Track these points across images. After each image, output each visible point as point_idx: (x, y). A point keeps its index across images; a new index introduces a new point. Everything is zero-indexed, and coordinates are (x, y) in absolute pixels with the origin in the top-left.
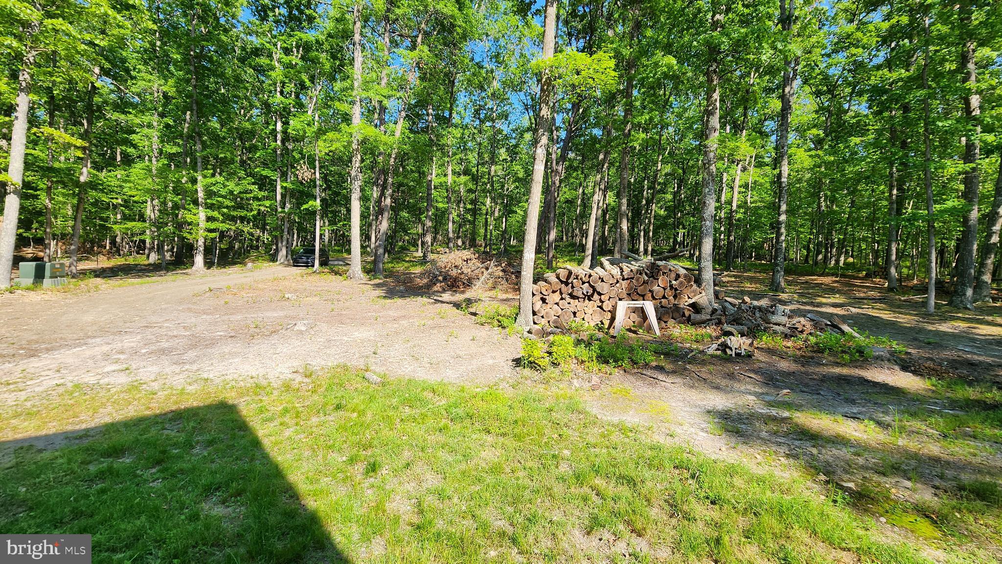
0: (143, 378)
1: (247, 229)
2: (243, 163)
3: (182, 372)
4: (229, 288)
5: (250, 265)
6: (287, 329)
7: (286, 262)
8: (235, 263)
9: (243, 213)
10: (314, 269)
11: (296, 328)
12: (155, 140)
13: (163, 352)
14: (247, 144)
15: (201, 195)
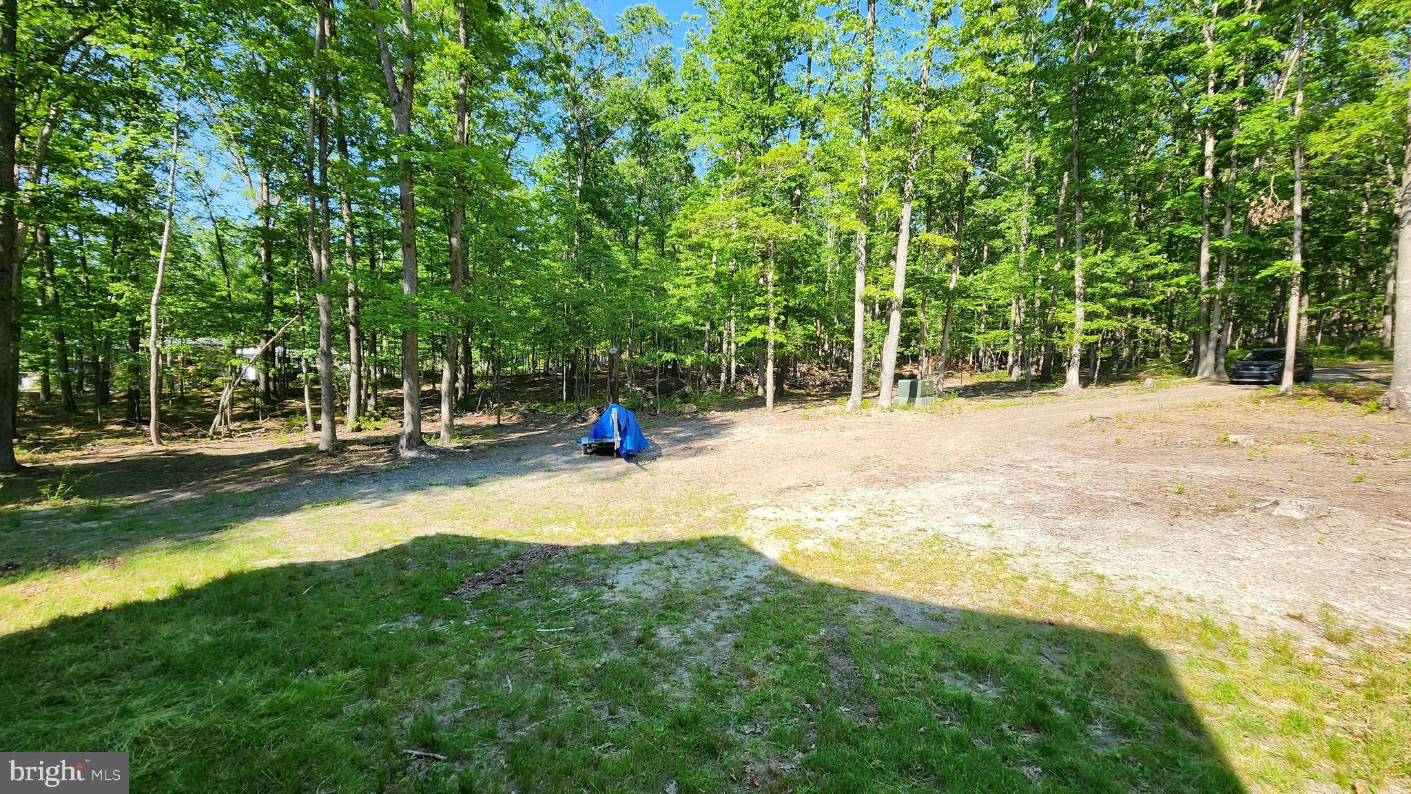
0: (1009, 546)
1: (1144, 324)
2: (1140, 225)
3: (1060, 551)
4: (1119, 417)
5: (1149, 381)
6: (1254, 510)
7: (1214, 377)
8: (1123, 380)
9: (1138, 302)
10: (1282, 388)
11: (1277, 511)
12: (1024, 224)
13: (1034, 509)
14: (1149, 196)
15: (1079, 282)
